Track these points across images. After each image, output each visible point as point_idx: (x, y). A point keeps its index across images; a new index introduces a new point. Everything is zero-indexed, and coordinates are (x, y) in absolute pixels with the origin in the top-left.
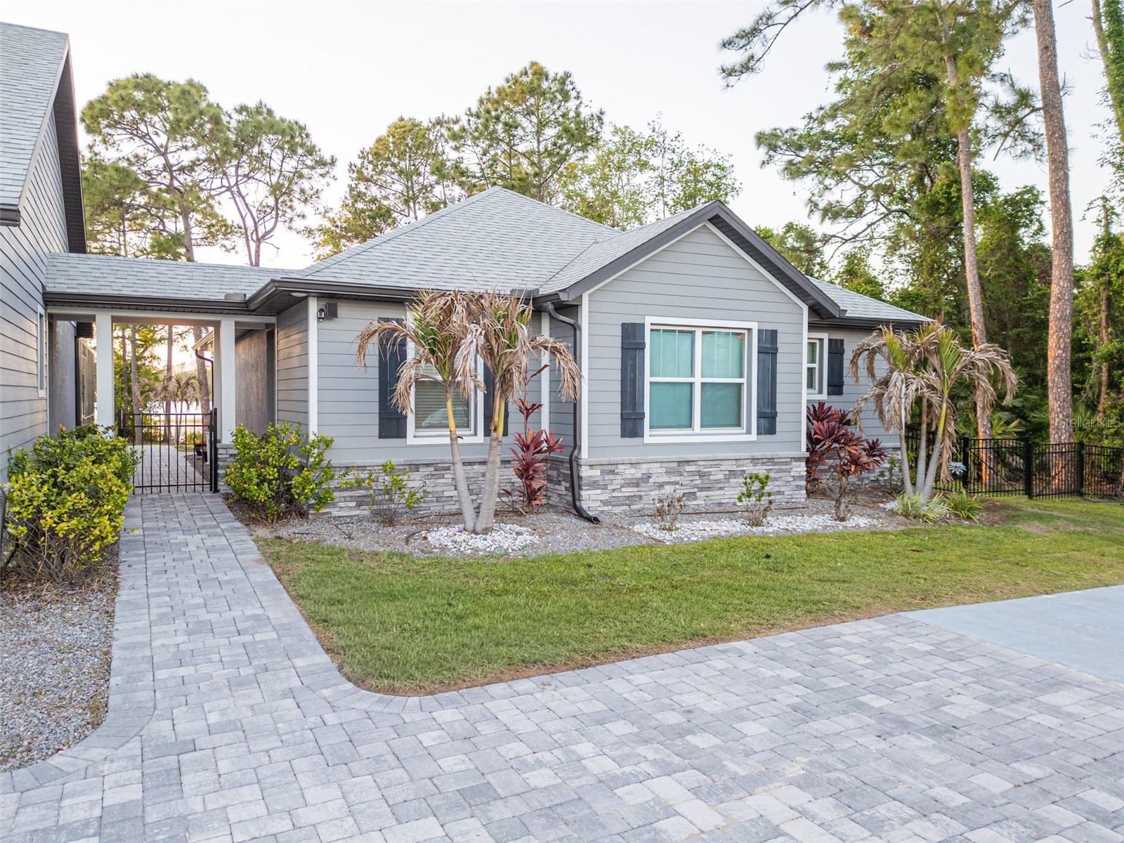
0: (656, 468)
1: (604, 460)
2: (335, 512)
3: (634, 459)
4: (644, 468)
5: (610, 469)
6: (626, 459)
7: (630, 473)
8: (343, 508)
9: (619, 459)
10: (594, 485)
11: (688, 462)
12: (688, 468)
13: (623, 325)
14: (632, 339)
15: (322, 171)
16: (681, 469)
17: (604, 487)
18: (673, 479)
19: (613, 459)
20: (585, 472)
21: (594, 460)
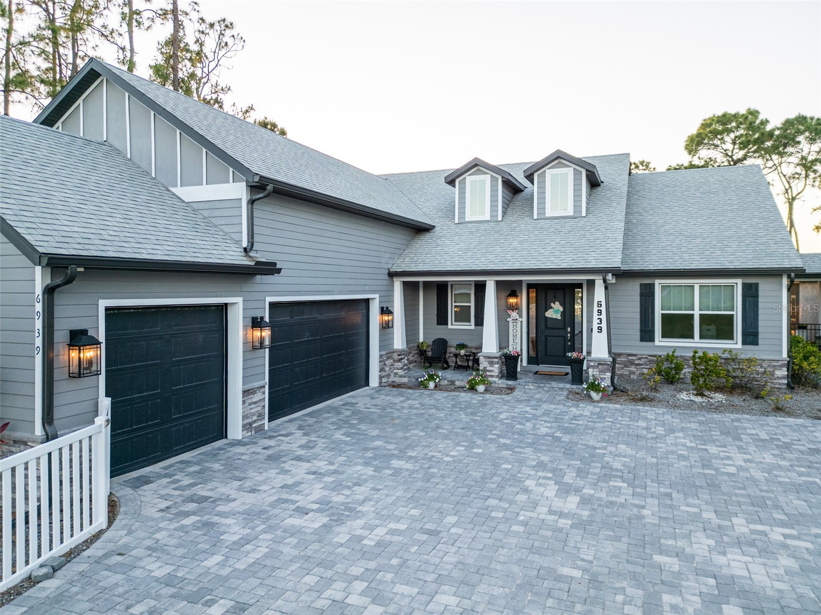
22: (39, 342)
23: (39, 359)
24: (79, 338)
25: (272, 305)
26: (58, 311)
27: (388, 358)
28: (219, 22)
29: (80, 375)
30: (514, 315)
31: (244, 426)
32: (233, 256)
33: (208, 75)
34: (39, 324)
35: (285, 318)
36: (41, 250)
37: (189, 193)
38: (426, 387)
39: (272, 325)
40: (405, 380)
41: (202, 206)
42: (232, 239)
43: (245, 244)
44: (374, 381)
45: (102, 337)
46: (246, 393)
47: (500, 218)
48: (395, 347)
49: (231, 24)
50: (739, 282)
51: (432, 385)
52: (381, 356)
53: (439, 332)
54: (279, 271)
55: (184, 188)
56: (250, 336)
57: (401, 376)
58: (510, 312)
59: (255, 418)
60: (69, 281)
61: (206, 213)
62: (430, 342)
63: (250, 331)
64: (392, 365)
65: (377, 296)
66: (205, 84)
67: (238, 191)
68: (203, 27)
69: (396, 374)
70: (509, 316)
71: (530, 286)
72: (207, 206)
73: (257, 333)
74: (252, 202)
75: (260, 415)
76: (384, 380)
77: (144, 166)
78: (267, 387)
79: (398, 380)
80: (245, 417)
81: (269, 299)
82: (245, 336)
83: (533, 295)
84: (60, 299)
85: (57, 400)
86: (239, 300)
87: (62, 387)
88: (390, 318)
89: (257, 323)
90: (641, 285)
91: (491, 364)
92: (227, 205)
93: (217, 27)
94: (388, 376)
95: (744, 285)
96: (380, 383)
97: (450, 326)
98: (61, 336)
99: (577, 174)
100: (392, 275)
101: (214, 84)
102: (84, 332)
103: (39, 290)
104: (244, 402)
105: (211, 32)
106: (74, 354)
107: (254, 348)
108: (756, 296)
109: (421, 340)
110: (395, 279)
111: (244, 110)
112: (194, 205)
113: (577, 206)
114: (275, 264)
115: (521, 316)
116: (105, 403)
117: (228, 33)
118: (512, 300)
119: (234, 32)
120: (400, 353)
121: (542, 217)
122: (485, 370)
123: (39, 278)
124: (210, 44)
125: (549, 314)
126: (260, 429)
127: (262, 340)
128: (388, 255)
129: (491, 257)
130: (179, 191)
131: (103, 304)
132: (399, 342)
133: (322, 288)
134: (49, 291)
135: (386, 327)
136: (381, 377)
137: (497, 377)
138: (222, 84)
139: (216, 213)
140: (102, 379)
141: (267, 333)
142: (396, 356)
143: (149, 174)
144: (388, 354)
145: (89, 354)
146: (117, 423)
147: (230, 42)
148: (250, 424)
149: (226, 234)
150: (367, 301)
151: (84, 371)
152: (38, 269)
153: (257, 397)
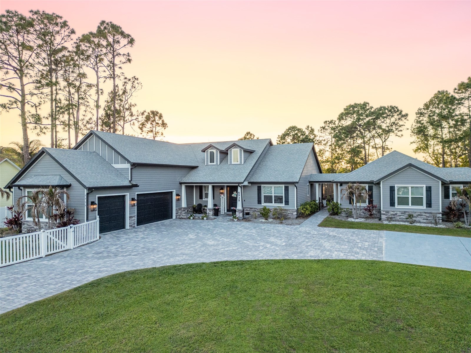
0: (398, 213)
1: (386, 210)
2: (343, 215)
3: (393, 210)
4: (396, 212)
5: (387, 212)
6: (391, 210)
7: (392, 213)
8: (343, 214)
9: (389, 210)
10: (384, 214)
11: (407, 212)
12: (407, 213)
13: (390, 186)
14: (392, 189)
15: (405, 118)
16: (405, 213)
17: (386, 215)
18: (403, 215)
19: (388, 210)
20: (382, 212)
21: (384, 210)
22: (86, 204)
23: (86, 207)
24: (93, 203)
25: (137, 195)
26: (89, 198)
27: (179, 210)
28: (132, 78)
29: (93, 211)
30: (222, 196)
31: (130, 226)
32: (126, 183)
33: (127, 100)
34: (86, 200)
35: (142, 198)
36: (87, 186)
37: (116, 166)
38: (190, 219)
39: (137, 200)
40: (185, 217)
41: (119, 169)
42: (127, 178)
43: (130, 180)
44: (174, 217)
45: (97, 203)
46: (130, 217)
47: (219, 164)
48: (182, 207)
49: (138, 79)
50: (283, 186)
51: (192, 218)
52: (176, 209)
53: (200, 201)
54: (138, 186)
55: (115, 165)
56: (131, 203)
57: (184, 216)
58: (221, 195)
59: (133, 224)
60: (91, 192)
61: (120, 171)
62: (197, 205)
63: (131, 201)
64: (181, 212)
65: (175, 190)
66: (126, 104)
67: (128, 166)
68: (126, 80)
69: (183, 215)
70: (221, 196)
71: (227, 186)
72: (120, 169)
73: (133, 202)
74: (131, 169)
75: (134, 223)
76: (178, 217)
77: (104, 158)
78: (136, 216)
79: (183, 217)
80: (130, 223)
81: (137, 193)
82: (130, 203)
83: (228, 189)
84: (89, 195)
85: (89, 216)
86: (128, 194)
87: (90, 213)
88: (179, 197)
89: (133, 199)
90: (258, 186)
91: (210, 211)
92: (125, 169)
93: (132, 80)
94: (180, 215)
95: (285, 186)
96: (176, 218)
97: (203, 200)
98: (90, 203)
99: (241, 151)
100: (181, 183)
101: (130, 104)
102: (94, 202)
103: (86, 194)
104: (130, 220)
105: (129, 82)
106: (92, 206)
107: (132, 206)
108: (288, 190)
109: (195, 204)
110: (182, 185)
111: (142, 112)
112: (118, 169)
113: (241, 161)
114: (137, 185)
115: (224, 196)
116: (98, 217)
117: (136, 82)
118: (221, 191)
119: (138, 82)
120: (184, 208)
121: (231, 164)
122: (208, 213)
123: (86, 192)
124: (129, 86)
125: (233, 195)
126: (134, 227)
127: (134, 204)
128: (179, 177)
129: (211, 178)
130: (113, 165)
131: (97, 196)
132: (184, 204)
133: (154, 189)
134: (88, 194)
135: (178, 200)
136: (176, 216)
137: (212, 215)
138: (133, 103)
139: (123, 171)
140: (97, 211)
141: (135, 202)
142: (183, 210)
143: (106, 160)
144: (179, 208)
145: (95, 206)
146: (101, 222)
147: (137, 85)
148: (131, 225)
149: (125, 177)
150: (172, 192)
151: (94, 210)
152: (85, 190)
153: (133, 219)
